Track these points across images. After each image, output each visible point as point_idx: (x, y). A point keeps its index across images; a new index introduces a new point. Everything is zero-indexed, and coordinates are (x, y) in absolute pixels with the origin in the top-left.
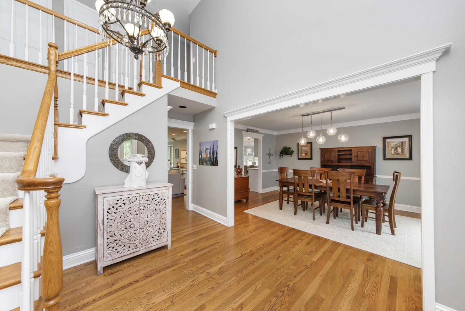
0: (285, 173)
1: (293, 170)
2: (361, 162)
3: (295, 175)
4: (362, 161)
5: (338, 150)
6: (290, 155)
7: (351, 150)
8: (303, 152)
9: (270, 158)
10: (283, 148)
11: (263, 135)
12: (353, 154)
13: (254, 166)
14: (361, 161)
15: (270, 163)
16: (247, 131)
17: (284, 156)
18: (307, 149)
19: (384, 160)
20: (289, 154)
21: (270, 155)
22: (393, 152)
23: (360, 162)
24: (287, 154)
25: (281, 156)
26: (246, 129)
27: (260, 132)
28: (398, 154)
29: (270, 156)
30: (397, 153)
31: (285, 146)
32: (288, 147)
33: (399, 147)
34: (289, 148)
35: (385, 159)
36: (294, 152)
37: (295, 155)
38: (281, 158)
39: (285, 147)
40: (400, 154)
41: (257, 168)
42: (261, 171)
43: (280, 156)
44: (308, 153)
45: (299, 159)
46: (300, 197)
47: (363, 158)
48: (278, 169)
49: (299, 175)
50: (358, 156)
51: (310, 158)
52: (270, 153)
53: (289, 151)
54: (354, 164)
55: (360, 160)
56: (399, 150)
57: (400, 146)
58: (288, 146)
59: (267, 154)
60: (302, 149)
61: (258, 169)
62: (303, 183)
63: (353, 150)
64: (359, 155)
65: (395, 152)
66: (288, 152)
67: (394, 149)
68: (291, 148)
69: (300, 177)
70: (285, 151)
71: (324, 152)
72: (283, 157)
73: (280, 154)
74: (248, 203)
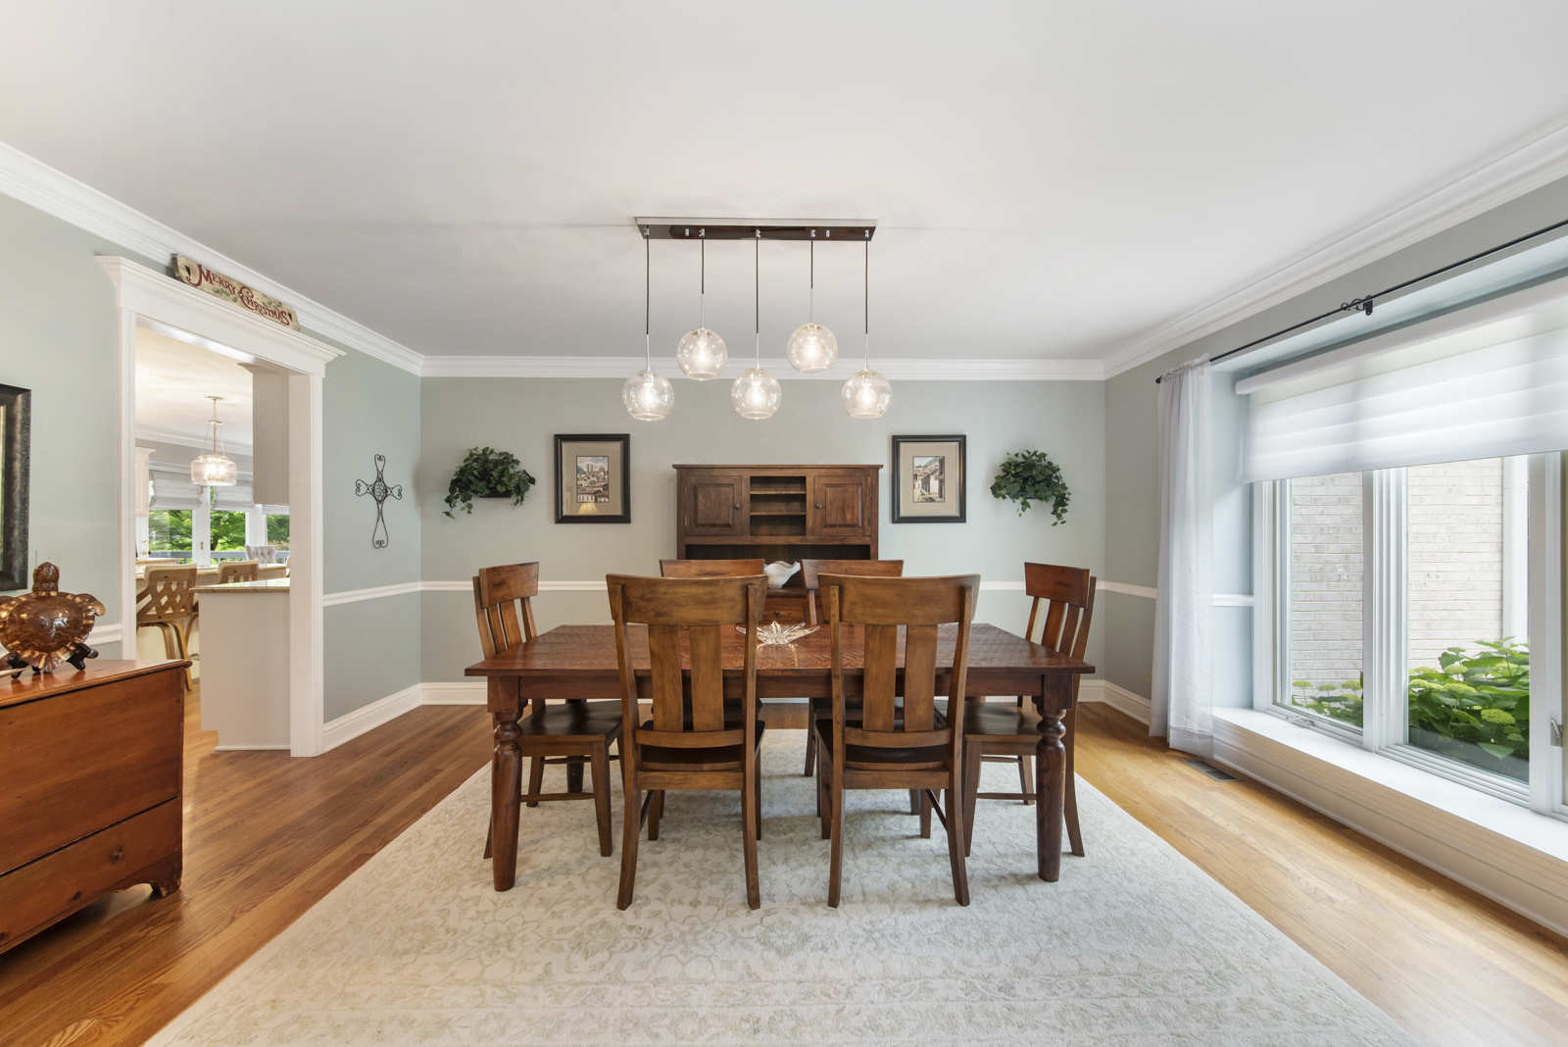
0: (518, 603)
1: (612, 580)
2: (837, 529)
3: (625, 621)
4: (840, 526)
5: (751, 478)
6: (514, 499)
7: (802, 480)
8: (585, 484)
9: (380, 513)
10: (471, 455)
11: (331, 353)
12: (810, 498)
13: (254, 566)
14: (834, 526)
15: (380, 543)
16: (172, 271)
17: (477, 502)
18: (602, 469)
19: (894, 522)
20: (507, 494)
21: (380, 491)
22: (918, 492)
23: (831, 531)
24: (494, 494)
25: (459, 504)
26: (166, 261)
27: (302, 319)
28: (932, 500)
29: (380, 502)
30: (928, 496)
31: (479, 443)
32: (497, 451)
33: (933, 473)
34: (507, 460)
35: (897, 519)
36: (532, 481)
37: (540, 496)
38: (454, 511)
39: (480, 451)
40: (934, 501)
41: (284, 582)
42: (317, 601)
43: (448, 500)
44: (606, 487)
45: (562, 519)
46: (657, 765)
47: (844, 513)
48: (477, 581)
49: (658, 614)
50: (828, 507)
51: (619, 512)
52: (380, 479)
53: (511, 477)
54: (811, 539)
55: (834, 522)
56: (934, 484)
57: (936, 470)
58: (499, 445)
59: (363, 488)
60: (579, 470)
61: (286, 591)
62: (688, 667)
63: (808, 480)
64: (831, 503)
65: (924, 491)
66: (499, 482)
67: (920, 482)
68: (517, 462)
69: (664, 630)
70: (485, 475)
71: (691, 482)
72: (470, 506)
73: (452, 490)
74: (178, 919)
